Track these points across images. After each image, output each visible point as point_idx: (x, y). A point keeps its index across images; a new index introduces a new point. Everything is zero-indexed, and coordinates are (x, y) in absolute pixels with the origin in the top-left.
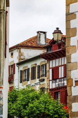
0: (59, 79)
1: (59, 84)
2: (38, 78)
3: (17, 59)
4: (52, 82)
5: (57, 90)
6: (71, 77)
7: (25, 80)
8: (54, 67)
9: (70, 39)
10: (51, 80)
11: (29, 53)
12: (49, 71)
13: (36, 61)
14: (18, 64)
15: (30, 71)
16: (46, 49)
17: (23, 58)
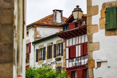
0: (76, 58)
1: (76, 63)
2: (54, 57)
3: (33, 38)
4: (69, 62)
5: (74, 69)
6: (92, 58)
7: (41, 59)
8: (71, 46)
9: (91, 18)
10: (67, 59)
11: (45, 32)
12: (65, 50)
13: (52, 40)
14: (33, 43)
15: (46, 50)
16: (62, 28)
17: (39, 37)
